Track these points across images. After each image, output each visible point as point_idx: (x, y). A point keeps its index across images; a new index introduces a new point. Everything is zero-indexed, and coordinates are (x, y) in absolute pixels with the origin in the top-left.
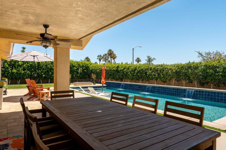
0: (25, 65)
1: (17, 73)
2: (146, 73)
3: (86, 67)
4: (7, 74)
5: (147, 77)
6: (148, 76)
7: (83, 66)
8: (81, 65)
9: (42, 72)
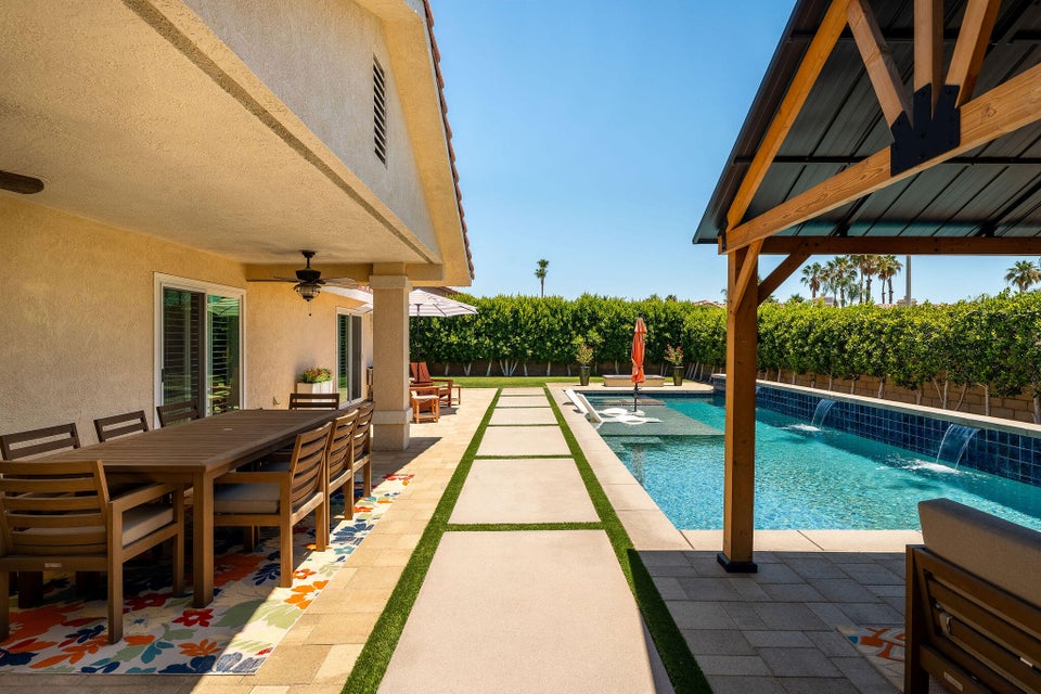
0: (478, 323)
1: (459, 345)
2: (841, 345)
3: (671, 323)
4: (439, 347)
5: (843, 359)
6: (846, 356)
7: (657, 320)
8: (651, 315)
9: (524, 341)
